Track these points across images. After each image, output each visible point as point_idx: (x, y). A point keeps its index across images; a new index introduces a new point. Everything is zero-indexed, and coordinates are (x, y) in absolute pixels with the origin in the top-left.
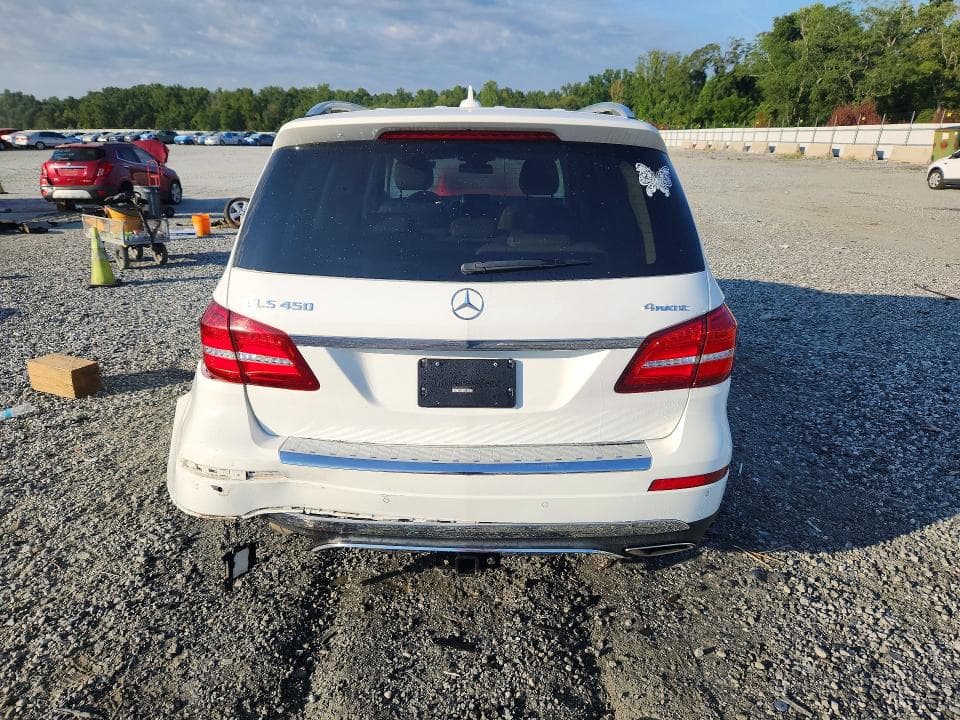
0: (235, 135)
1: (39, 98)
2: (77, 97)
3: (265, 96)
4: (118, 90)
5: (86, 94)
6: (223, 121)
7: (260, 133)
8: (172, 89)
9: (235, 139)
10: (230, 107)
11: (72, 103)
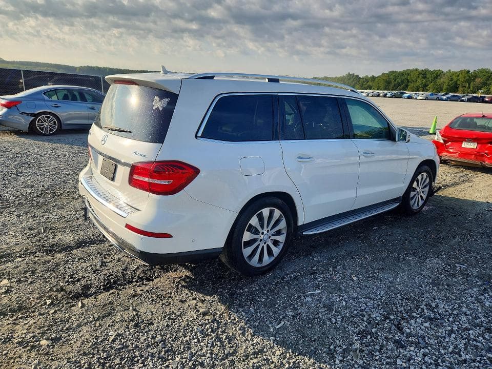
0: (436, 94)
1: (361, 76)
2: (376, 76)
3: (476, 74)
4: (396, 72)
5: (381, 74)
6: (445, 87)
7: (452, 94)
8: (423, 71)
9: (435, 97)
10: (452, 80)
11: (373, 78)
